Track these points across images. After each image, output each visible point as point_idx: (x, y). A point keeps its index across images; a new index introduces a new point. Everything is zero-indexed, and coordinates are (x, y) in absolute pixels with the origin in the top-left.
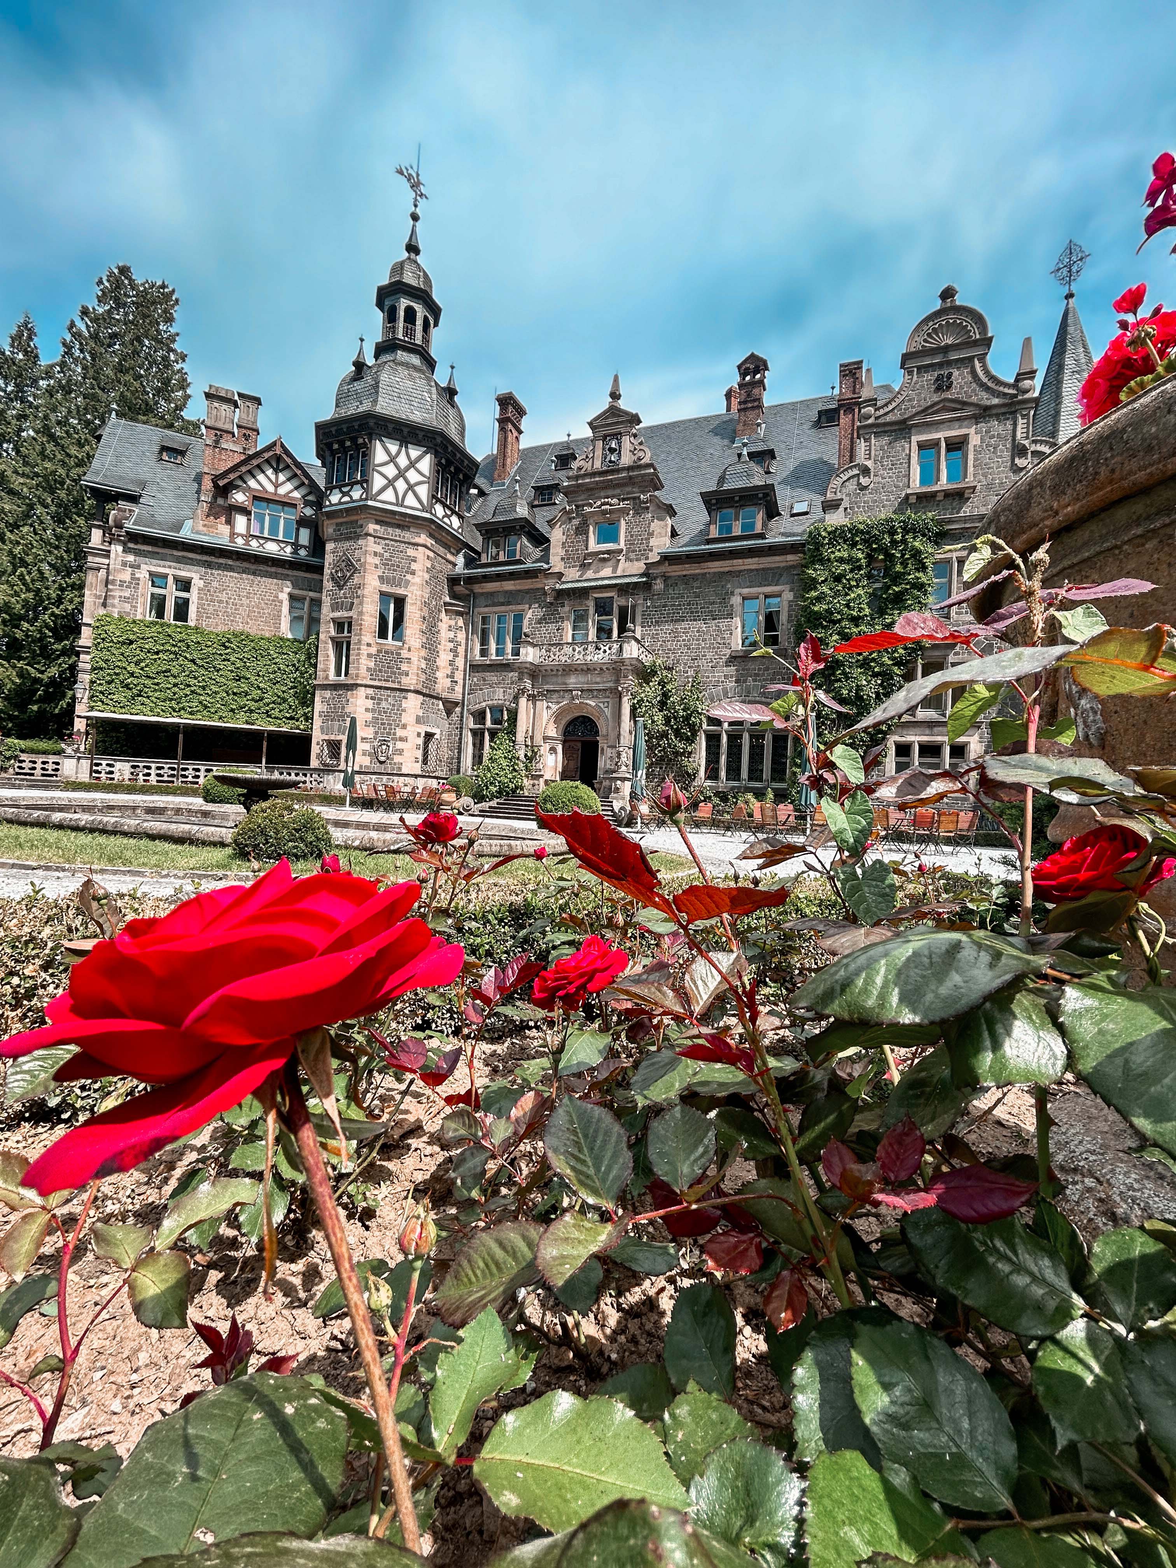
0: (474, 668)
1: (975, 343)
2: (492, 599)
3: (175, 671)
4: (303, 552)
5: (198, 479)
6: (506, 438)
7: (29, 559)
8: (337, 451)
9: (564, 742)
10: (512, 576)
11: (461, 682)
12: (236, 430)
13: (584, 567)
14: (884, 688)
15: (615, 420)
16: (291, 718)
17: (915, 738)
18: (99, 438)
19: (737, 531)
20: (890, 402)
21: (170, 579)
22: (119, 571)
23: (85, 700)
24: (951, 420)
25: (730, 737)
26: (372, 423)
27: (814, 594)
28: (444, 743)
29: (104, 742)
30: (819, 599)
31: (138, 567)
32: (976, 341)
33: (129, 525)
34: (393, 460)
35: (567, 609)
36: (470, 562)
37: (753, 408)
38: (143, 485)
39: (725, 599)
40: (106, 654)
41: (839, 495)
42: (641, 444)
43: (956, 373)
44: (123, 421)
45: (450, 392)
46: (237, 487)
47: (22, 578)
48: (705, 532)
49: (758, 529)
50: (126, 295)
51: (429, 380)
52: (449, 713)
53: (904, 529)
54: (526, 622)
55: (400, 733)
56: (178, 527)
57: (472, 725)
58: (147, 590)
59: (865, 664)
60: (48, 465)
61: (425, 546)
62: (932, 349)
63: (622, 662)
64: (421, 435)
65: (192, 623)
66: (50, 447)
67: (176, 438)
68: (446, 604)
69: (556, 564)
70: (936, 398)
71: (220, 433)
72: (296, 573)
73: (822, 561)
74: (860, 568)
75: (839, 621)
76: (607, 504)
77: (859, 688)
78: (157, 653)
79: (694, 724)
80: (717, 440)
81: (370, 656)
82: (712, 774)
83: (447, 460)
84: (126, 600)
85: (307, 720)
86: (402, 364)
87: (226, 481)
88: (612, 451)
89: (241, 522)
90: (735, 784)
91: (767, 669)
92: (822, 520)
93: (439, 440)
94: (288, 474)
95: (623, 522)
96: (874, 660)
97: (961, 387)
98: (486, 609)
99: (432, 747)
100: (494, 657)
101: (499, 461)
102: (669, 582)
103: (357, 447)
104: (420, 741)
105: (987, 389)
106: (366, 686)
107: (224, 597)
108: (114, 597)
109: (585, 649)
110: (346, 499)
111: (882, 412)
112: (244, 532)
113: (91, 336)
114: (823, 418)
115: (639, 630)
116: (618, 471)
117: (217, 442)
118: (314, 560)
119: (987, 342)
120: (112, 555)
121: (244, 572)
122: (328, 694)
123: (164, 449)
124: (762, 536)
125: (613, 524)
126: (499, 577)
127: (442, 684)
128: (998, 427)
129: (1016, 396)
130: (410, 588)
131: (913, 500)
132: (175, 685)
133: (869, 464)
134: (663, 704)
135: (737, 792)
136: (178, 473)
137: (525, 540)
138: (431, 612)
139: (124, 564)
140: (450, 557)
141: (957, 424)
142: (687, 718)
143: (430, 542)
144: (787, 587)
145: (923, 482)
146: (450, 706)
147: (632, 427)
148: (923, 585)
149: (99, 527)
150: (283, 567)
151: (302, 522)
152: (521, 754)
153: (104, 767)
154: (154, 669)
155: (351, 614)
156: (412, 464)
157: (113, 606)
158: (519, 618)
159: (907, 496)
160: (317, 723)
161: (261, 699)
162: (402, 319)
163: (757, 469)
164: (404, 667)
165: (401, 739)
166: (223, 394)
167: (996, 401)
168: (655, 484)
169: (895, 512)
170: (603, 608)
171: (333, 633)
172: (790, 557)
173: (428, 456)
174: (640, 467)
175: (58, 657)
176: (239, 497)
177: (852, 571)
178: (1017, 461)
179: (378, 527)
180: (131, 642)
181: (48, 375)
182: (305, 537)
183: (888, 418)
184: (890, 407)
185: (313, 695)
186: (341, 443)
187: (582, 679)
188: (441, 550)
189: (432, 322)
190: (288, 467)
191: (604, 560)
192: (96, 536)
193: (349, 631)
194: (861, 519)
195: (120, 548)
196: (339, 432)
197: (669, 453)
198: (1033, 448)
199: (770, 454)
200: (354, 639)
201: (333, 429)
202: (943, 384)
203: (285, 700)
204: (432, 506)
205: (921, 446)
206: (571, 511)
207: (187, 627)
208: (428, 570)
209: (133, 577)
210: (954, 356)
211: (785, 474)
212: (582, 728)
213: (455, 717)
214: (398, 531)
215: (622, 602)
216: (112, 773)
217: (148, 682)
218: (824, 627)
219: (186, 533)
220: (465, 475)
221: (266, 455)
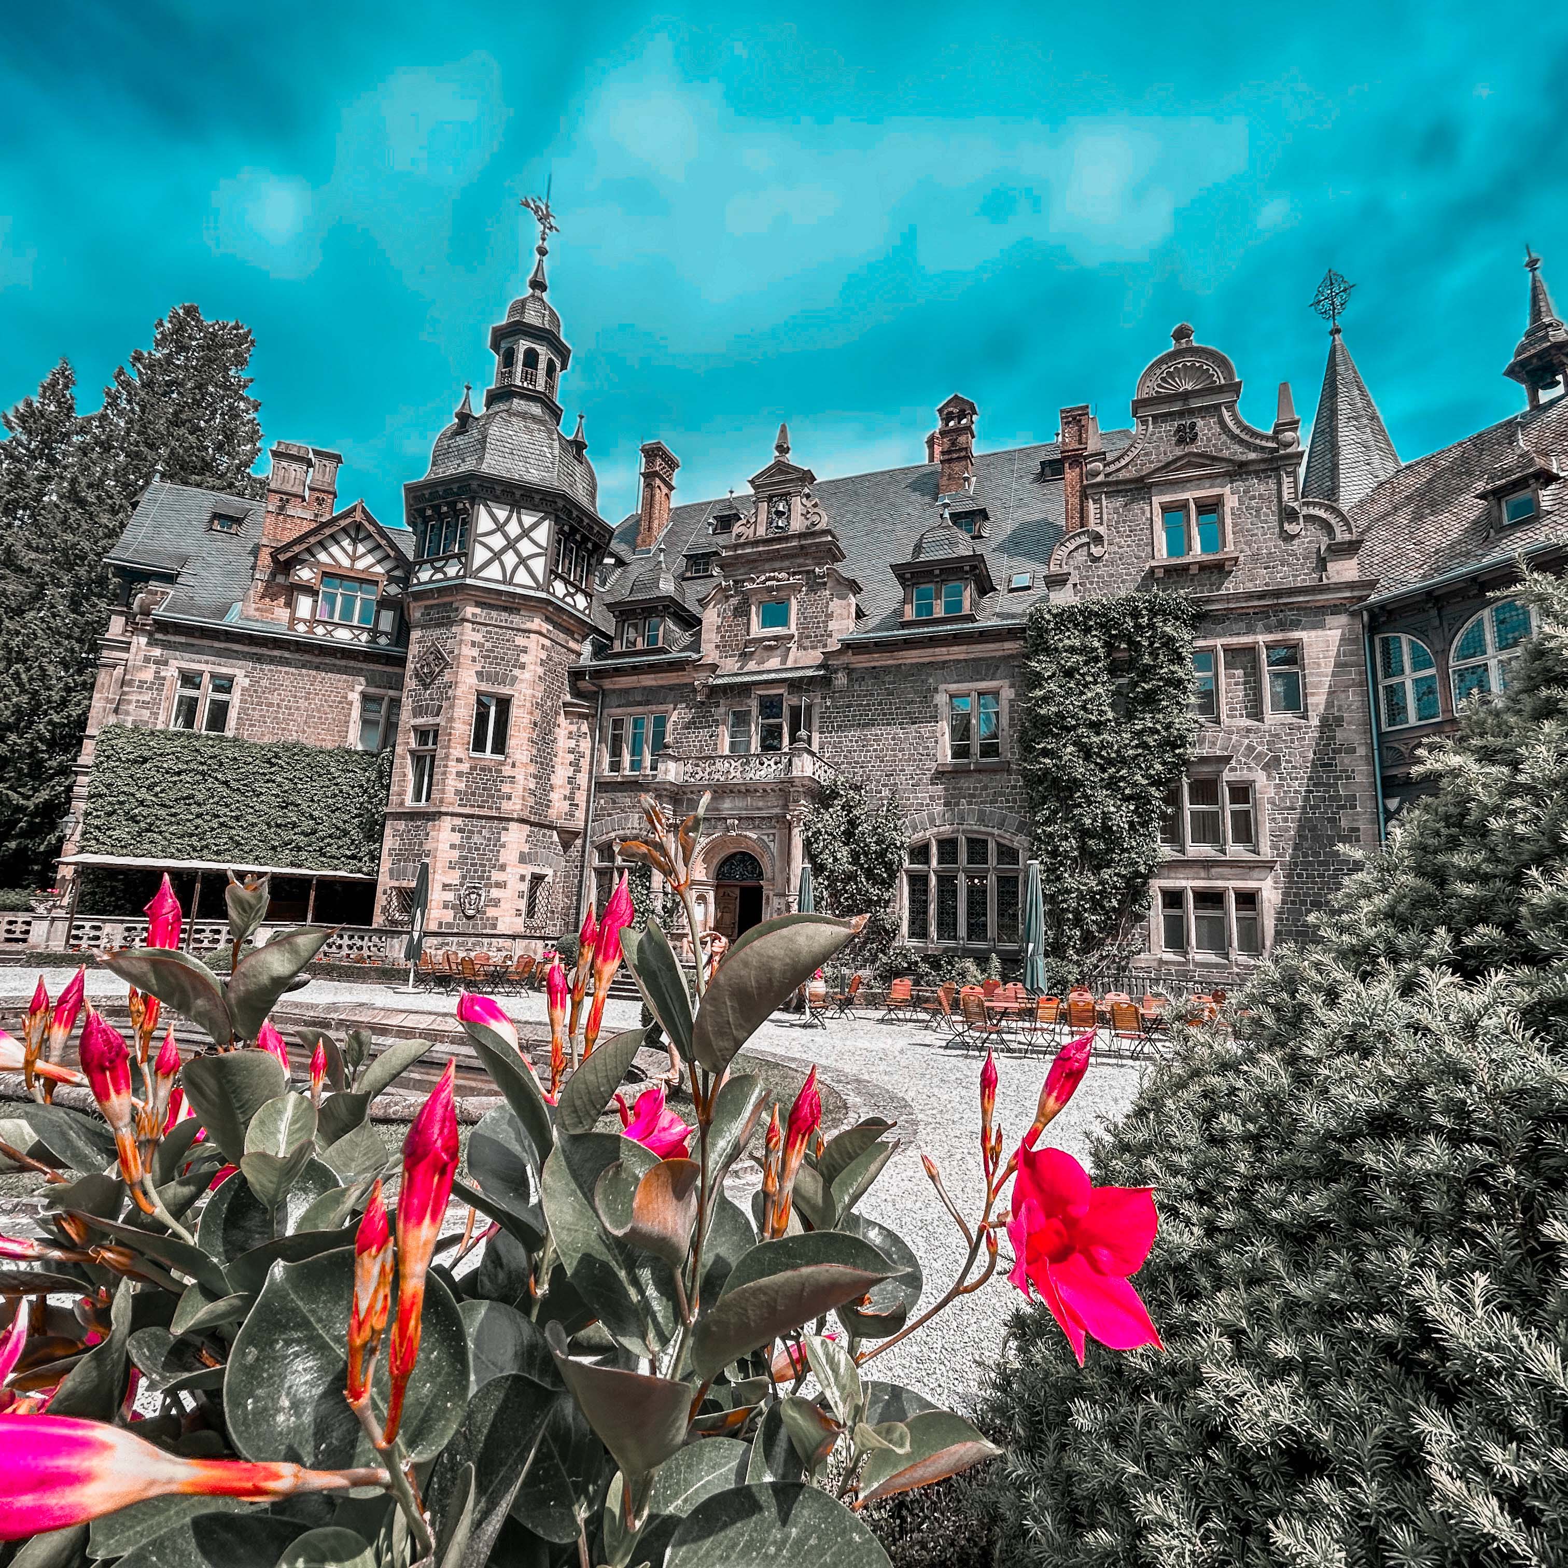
0: (602, 786)
1: (1221, 389)
2: (626, 697)
3: (200, 797)
4: (383, 641)
5: (255, 551)
6: (652, 496)
7: (30, 653)
8: (430, 518)
9: (717, 888)
10: (652, 668)
11: (583, 805)
12: (307, 494)
13: (745, 656)
14: (1140, 816)
15: (782, 478)
16: (353, 857)
17: (1188, 883)
18: (135, 505)
19: (939, 611)
20: (1122, 457)
21: (206, 678)
22: (140, 669)
23: (77, 837)
24: (1200, 478)
25: (940, 879)
26: (474, 484)
27: (1039, 693)
28: (559, 888)
29: (93, 894)
30: (1046, 699)
31: (166, 663)
32: (1221, 387)
33: (159, 611)
34: (500, 528)
35: (722, 710)
36: (599, 651)
37: (959, 459)
38: (184, 560)
39: (927, 695)
40: (108, 777)
41: (1065, 569)
42: (815, 506)
43: (1200, 423)
44: (168, 485)
45: (579, 446)
46: (303, 561)
47: (16, 676)
48: (899, 613)
49: (966, 609)
50: (191, 338)
51: (550, 432)
52: (566, 846)
53: (1150, 611)
54: (669, 726)
55: (496, 876)
56: (223, 611)
57: (596, 863)
58: (177, 691)
59: (1112, 784)
60: (69, 537)
61: (540, 633)
62: (1169, 396)
63: (791, 782)
64: (537, 497)
65: (229, 733)
66: (74, 515)
67: (231, 502)
68: (565, 704)
69: (709, 652)
70: (1178, 452)
71: (287, 497)
72: (372, 666)
73: (1047, 651)
74: (1097, 660)
75: (1074, 728)
76: (773, 579)
77: (1106, 816)
78: (179, 774)
79: (892, 863)
80: (916, 496)
81: (459, 774)
82: (919, 930)
83: (572, 527)
84: (144, 705)
85: (372, 860)
86: (518, 414)
87: (289, 554)
88: (780, 514)
89: (304, 605)
90: (951, 944)
91: (985, 788)
92: (1045, 599)
93: (561, 503)
94: (370, 544)
95: (794, 602)
96: (1123, 778)
97: (1209, 440)
98: (619, 711)
99: (541, 893)
100: (627, 773)
101: (644, 525)
102: (854, 676)
103: (456, 513)
104: (525, 887)
105: (1241, 442)
106: (453, 815)
107: (275, 699)
108: (129, 702)
109: (748, 763)
110: (439, 576)
111: (1113, 468)
112: (307, 616)
113: (144, 385)
114: (1047, 470)
115: (816, 737)
116: (787, 539)
117: (282, 508)
118: (396, 650)
119: (1236, 388)
120: (133, 649)
121: (303, 666)
122: (401, 825)
123: (216, 516)
124: (971, 618)
125: (783, 604)
126: (636, 670)
127: (558, 806)
128: (1261, 487)
129: (1276, 450)
130: (516, 686)
131: (1160, 574)
132: (199, 816)
133: (1101, 530)
134: (849, 835)
135: (952, 955)
136: (233, 545)
137: (670, 624)
138: (545, 714)
139: (147, 660)
140: (573, 645)
141: (1207, 483)
142: (882, 854)
143: (546, 627)
144: (1006, 683)
145: (1170, 554)
146: (568, 838)
147: (803, 486)
148: (1180, 681)
149: (121, 613)
150: (355, 659)
151: (385, 603)
152: (658, 905)
153: (88, 931)
154: (172, 794)
155: (437, 720)
156: (526, 533)
157: (127, 713)
158: (661, 722)
159: (1152, 570)
160: (386, 864)
161: (314, 832)
162: (520, 363)
163: (963, 536)
164: (506, 788)
165: (498, 885)
166: (294, 452)
167: (1253, 456)
168: (833, 553)
169: (1137, 590)
170: (770, 707)
171: (413, 745)
172: (1007, 645)
173: (547, 523)
174: (814, 534)
175: (51, 778)
176: (305, 574)
177: (1086, 663)
178: (1286, 526)
179: (478, 611)
180: (145, 760)
181: (82, 431)
182: (387, 620)
183: (1122, 475)
184: (1123, 463)
185: (383, 826)
186: (436, 509)
187: (739, 803)
188: (561, 637)
189: (558, 365)
190: (370, 536)
191: (770, 648)
192: (117, 625)
193: (434, 743)
194: (1095, 598)
195: (143, 640)
196: (434, 495)
197: (856, 513)
198: (1305, 511)
199: (983, 514)
200: (440, 753)
201: (426, 492)
202: (1186, 436)
203: (346, 833)
204: (550, 583)
205: (1166, 509)
206: (728, 588)
207: (222, 739)
208: (542, 663)
209: (157, 676)
210: (1196, 404)
211: (1000, 539)
212: (740, 869)
213: (574, 852)
214: (504, 615)
215: (794, 701)
216: (97, 938)
217: (163, 812)
218: (1055, 736)
219: (233, 620)
220: (596, 545)
221: (343, 523)
